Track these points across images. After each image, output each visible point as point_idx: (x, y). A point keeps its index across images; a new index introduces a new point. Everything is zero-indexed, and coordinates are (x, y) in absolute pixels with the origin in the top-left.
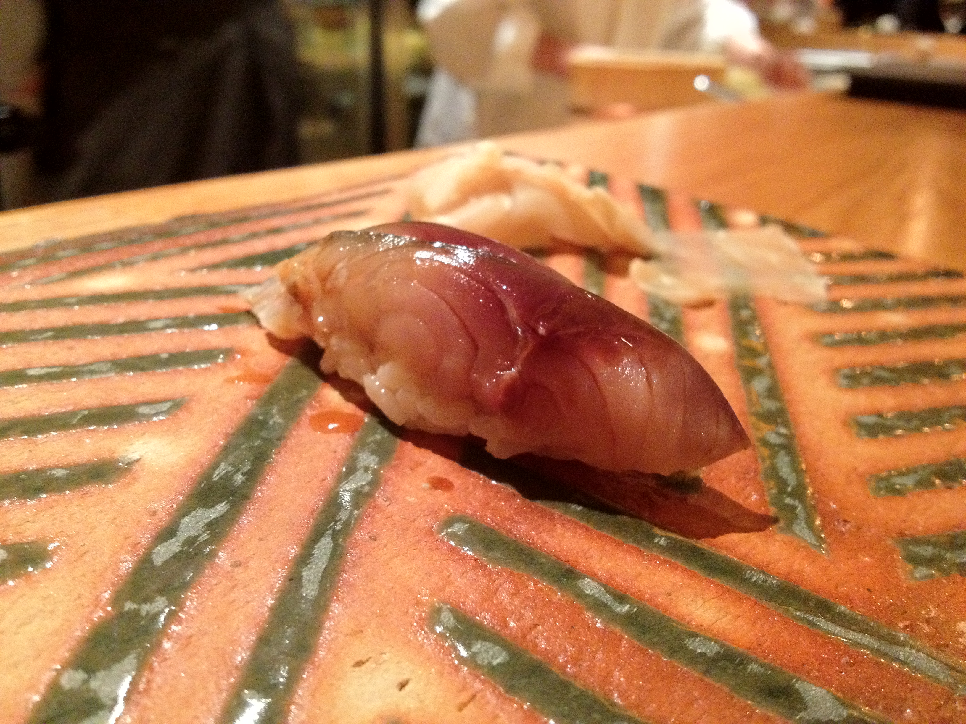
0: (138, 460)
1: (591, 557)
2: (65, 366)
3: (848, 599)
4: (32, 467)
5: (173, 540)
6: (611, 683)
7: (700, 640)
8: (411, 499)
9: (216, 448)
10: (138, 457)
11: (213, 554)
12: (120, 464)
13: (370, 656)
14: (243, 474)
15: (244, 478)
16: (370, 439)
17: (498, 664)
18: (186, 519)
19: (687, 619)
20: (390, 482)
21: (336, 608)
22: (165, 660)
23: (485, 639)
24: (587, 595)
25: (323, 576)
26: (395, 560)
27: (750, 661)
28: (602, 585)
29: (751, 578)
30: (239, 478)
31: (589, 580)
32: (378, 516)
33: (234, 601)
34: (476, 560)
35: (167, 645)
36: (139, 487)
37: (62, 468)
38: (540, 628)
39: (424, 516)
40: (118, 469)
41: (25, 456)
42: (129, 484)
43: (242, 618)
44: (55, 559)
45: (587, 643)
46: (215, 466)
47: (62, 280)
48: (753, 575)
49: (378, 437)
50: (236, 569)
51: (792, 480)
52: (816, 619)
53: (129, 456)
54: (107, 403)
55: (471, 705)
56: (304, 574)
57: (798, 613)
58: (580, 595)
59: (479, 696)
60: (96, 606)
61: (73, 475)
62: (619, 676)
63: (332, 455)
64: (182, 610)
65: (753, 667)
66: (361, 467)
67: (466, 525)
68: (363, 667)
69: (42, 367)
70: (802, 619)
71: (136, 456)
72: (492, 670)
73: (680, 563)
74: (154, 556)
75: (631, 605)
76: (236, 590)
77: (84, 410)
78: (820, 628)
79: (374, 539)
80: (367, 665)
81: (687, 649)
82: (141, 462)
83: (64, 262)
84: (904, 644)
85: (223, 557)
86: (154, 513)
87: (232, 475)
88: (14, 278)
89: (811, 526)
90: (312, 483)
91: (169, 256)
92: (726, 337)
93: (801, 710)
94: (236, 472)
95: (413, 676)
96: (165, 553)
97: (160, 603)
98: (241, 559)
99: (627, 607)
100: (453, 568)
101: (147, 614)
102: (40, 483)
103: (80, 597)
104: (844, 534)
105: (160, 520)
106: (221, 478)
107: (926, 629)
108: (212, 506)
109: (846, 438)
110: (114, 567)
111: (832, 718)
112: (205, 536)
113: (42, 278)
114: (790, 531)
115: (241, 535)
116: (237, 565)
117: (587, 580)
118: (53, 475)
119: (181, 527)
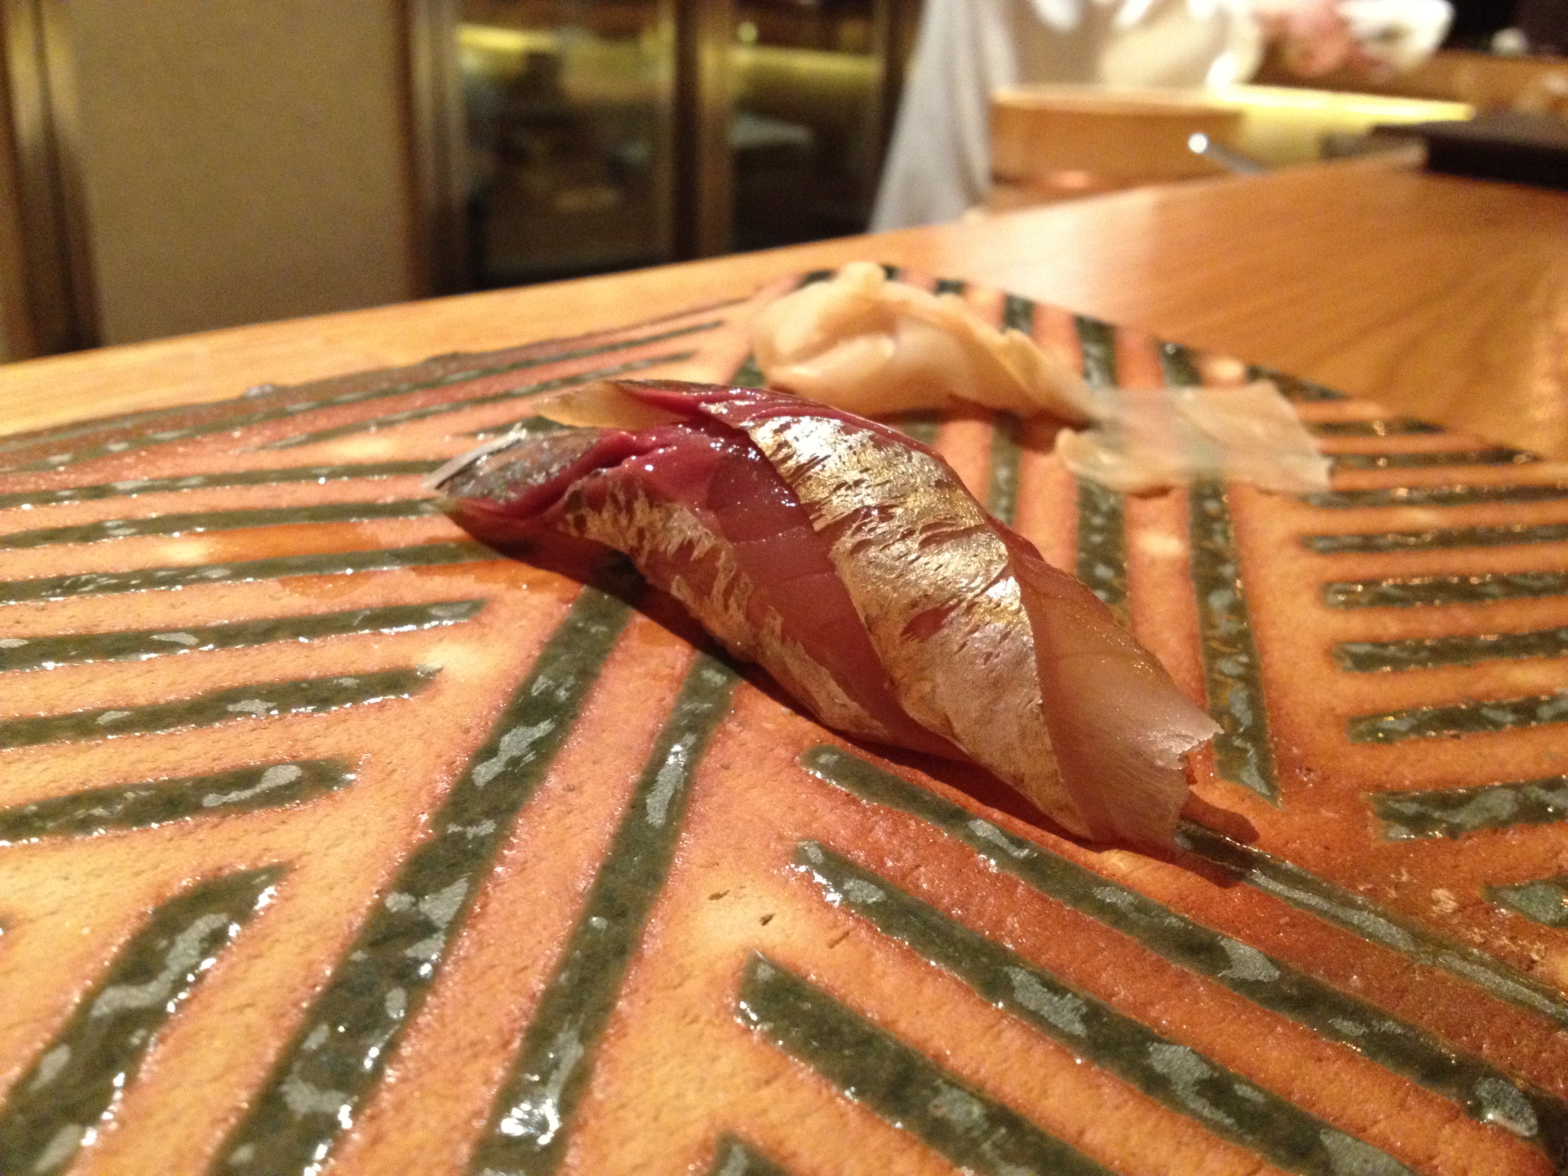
0: (440, 671)
3: (1298, 857)
4: (313, 674)
5: (494, 760)
6: (1002, 929)
7: (1111, 890)
8: (768, 726)
9: (531, 659)
10: (440, 667)
11: (542, 778)
12: (419, 674)
13: (728, 888)
14: (567, 690)
15: (568, 694)
17: (874, 903)
18: (506, 739)
19: (1097, 868)
20: (741, 706)
21: (686, 839)
22: (499, 885)
23: (859, 877)
24: (981, 838)
25: (669, 804)
26: (752, 791)
27: (1169, 914)
28: (998, 828)
30: (562, 694)
31: (983, 821)
32: (730, 743)
33: (570, 827)
34: (847, 795)
35: (499, 869)
36: (444, 701)
37: (350, 677)
38: (922, 869)
39: (784, 745)
40: (416, 679)
41: (302, 661)
42: (433, 697)
43: (581, 844)
45: (976, 887)
46: (532, 680)
50: (570, 794)
51: (1246, 718)
53: (428, 665)
54: (391, 601)
55: (844, 942)
56: (648, 801)
57: (1233, 868)
58: (971, 836)
59: (852, 934)
60: (414, 828)
61: (364, 683)
62: (1012, 922)
63: (670, 671)
64: (513, 833)
65: (1171, 921)
66: (706, 686)
67: (836, 757)
68: (721, 900)
71: (436, 665)
72: (867, 908)
74: (474, 777)
75: (1031, 850)
76: (571, 815)
77: (365, 609)
78: (1259, 885)
79: (726, 768)
80: (725, 897)
81: (1094, 898)
82: (444, 671)
83: (299, 419)
84: (1361, 908)
85: (553, 781)
86: (467, 731)
87: (554, 691)
88: (239, 439)
89: (1264, 774)
90: (649, 703)
91: (437, 413)
92: (1181, 537)
93: (1224, 968)
94: (558, 687)
95: (777, 911)
96: (487, 773)
97: (487, 827)
98: (575, 782)
99: (1026, 852)
100: (820, 803)
101: (475, 837)
102: (326, 694)
103: (394, 818)
104: (1305, 784)
105: (476, 738)
106: (541, 693)
107: (1393, 894)
108: (535, 724)
109: (1326, 671)
110: (428, 787)
111: (1261, 978)
112: (530, 757)
113: (274, 441)
114: (1236, 778)
115: (571, 758)
116: (571, 789)
117: (979, 822)
118: (341, 684)
119: (503, 745)
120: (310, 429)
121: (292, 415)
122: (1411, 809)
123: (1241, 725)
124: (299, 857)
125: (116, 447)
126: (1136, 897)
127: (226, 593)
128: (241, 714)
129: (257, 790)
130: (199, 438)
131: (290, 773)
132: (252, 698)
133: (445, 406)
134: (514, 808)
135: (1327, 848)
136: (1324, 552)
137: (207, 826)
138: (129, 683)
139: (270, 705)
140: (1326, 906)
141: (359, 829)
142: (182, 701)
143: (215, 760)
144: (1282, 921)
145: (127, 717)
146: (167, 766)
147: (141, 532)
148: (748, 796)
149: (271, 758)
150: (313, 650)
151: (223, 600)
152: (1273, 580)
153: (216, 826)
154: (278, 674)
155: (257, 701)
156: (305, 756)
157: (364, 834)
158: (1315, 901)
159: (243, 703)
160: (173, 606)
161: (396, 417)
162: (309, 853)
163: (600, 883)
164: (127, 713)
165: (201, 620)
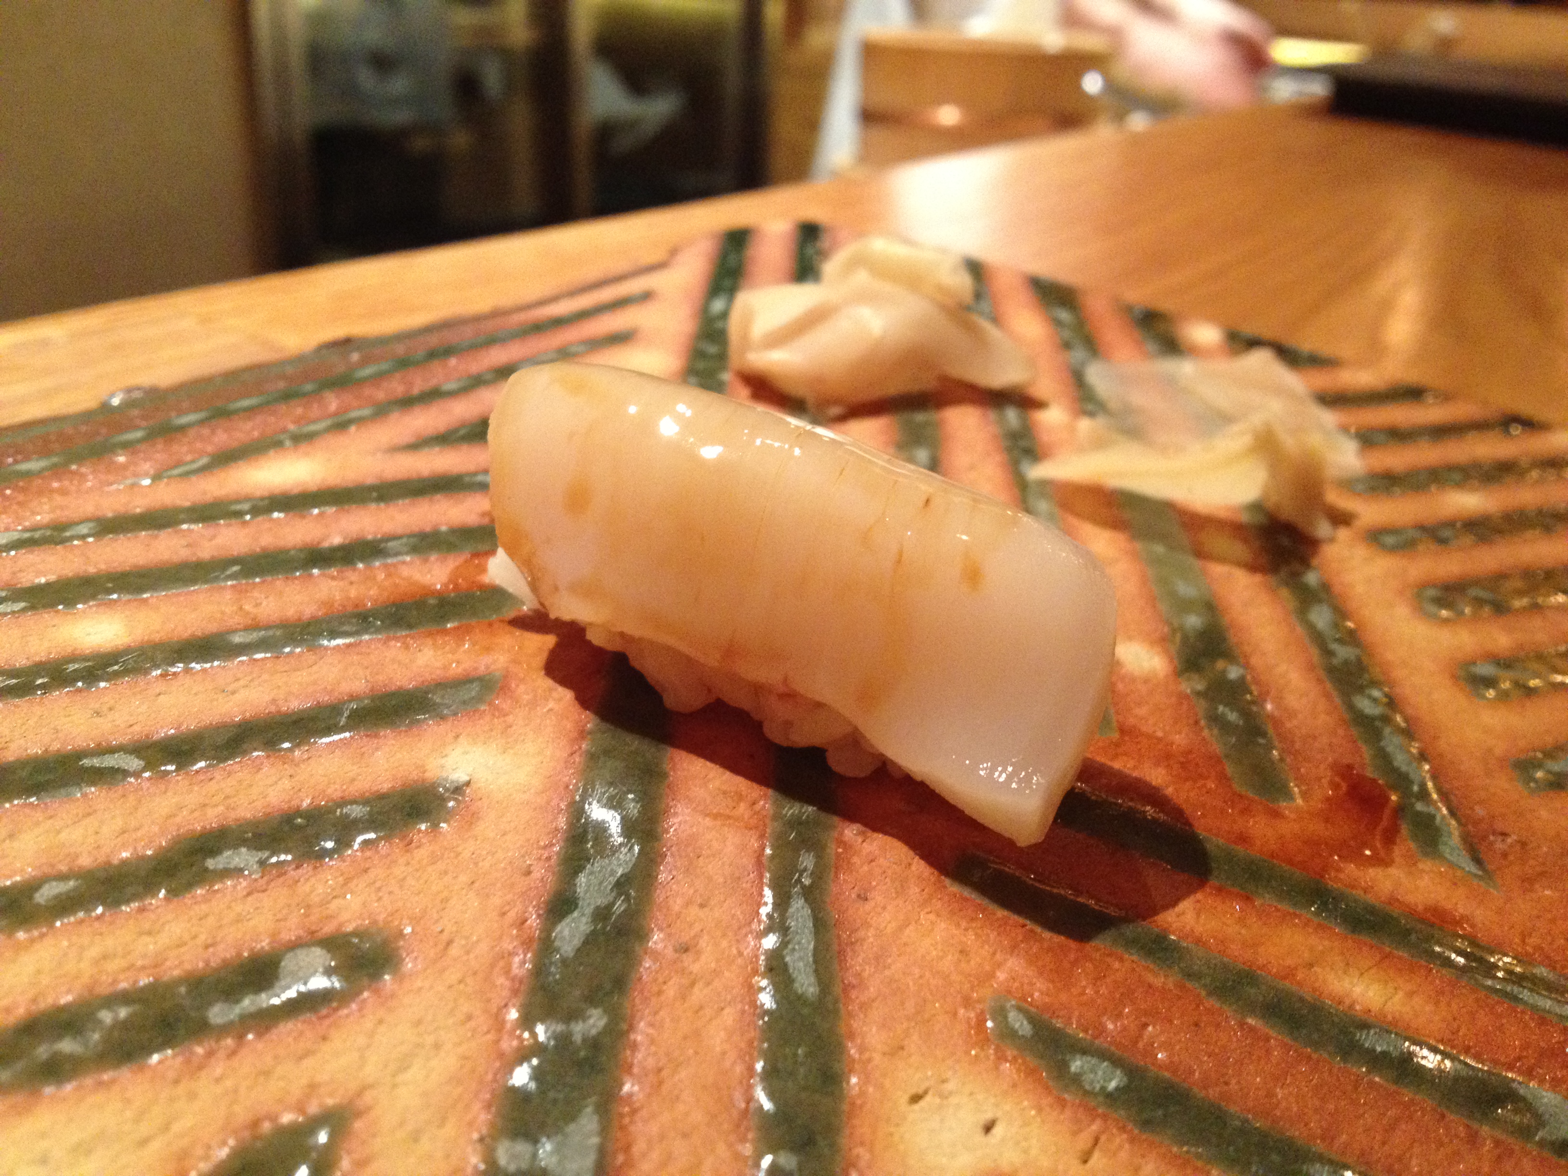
0: (468, 784)
4: (306, 802)
5: (575, 914)
6: (1276, 1108)
7: (1375, 1033)
8: (893, 831)
9: (576, 757)
10: (467, 778)
11: (643, 936)
12: (440, 791)
13: (926, 1084)
17: (1117, 1089)
18: (582, 879)
19: (1347, 1002)
22: (635, 1112)
23: (1084, 1053)
25: (815, 962)
32: (855, 859)
34: (1022, 927)
35: (628, 1086)
36: (486, 828)
37: (355, 802)
38: (1150, 1030)
40: (441, 799)
41: (286, 783)
43: (722, 1033)
47: (209, 469)
50: (685, 957)
51: (1415, 774)
52: (1516, 989)
53: (451, 777)
54: (380, 686)
55: (1097, 1153)
56: (790, 960)
57: (1492, 984)
59: (1103, 1139)
60: (500, 1031)
61: (379, 813)
64: (632, 1026)
68: (922, 1103)
69: (249, 630)
70: (1497, 991)
71: (460, 777)
74: (557, 942)
76: (696, 990)
77: (350, 701)
78: (1528, 1005)
79: (864, 897)
80: (928, 1098)
81: (1362, 1047)
82: (474, 786)
83: (192, 435)
85: (657, 940)
86: (528, 871)
88: (124, 467)
89: (1471, 850)
91: (359, 421)
93: (1539, 1125)
95: (999, 1114)
96: (572, 936)
97: (596, 1020)
98: (685, 937)
100: (995, 941)
101: (585, 1038)
103: (469, 1018)
109: (1464, 701)
110: (502, 963)
112: (619, 906)
113: (170, 467)
115: (671, 902)
116: (683, 949)
118: (347, 816)
119: (580, 890)
120: (210, 449)
121: (182, 429)
123: (1412, 782)
124: (360, 1093)
128: (226, 873)
130: (74, 467)
131: (316, 959)
132: (235, 847)
133: (366, 411)
137: (221, 1054)
138: (63, 836)
141: (430, 1040)
142: (144, 858)
143: (207, 947)
145: (75, 889)
146: (146, 962)
147: (33, 608)
148: (905, 938)
149: (284, 937)
151: (163, 701)
152: (1360, 588)
153: (233, 1053)
154: (259, 804)
155: (244, 850)
156: (328, 929)
157: (437, 1046)
159: (225, 854)
160: (98, 714)
161: (313, 427)
162: (371, 1086)
164: (72, 883)
165: (138, 731)
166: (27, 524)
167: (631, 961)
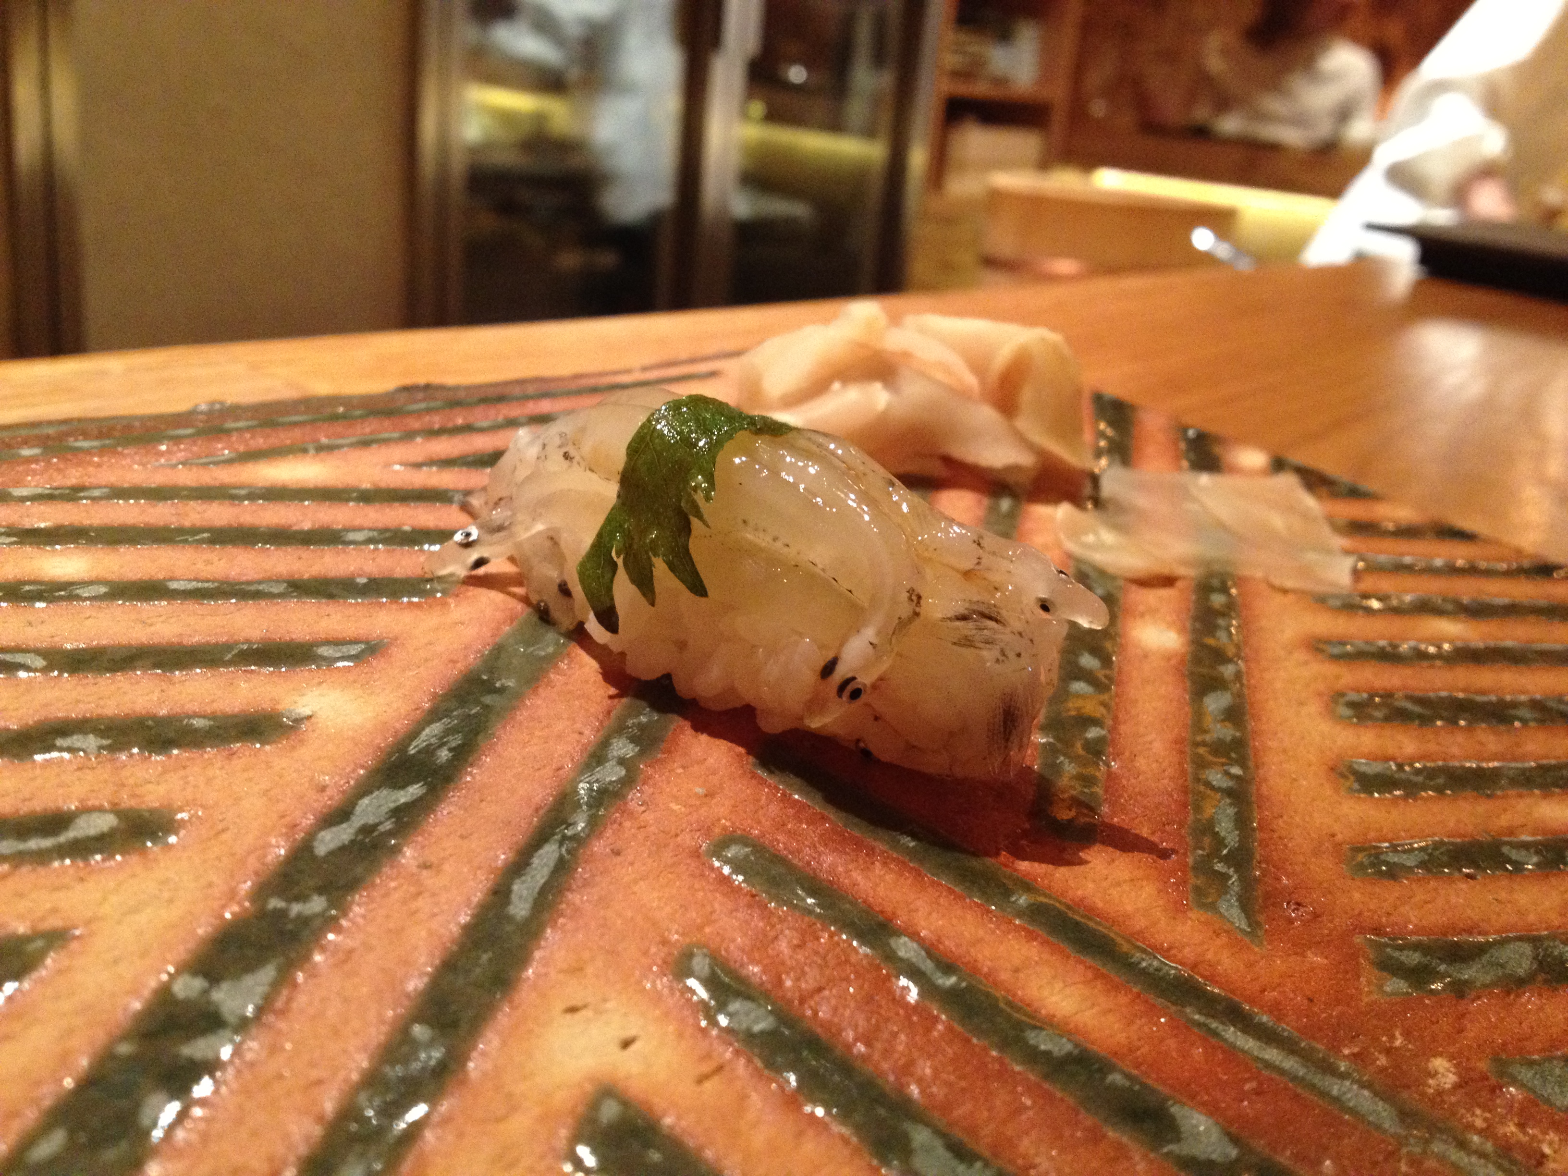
0: (309, 718)
1: (917, 910)
2: (222, 583)
3: (1275, 1009)
4: (163, 712)
5: (344, 825)
6: (910, 1073)
7: (1047, 1035)
8: (675, 807)
9: (418, 712)
10: (309, 713)
11: (396, 850)
12: (285, 719)
13: (589, 1000)
14: (450, 750)
15: (451, 755)
16: (630, 723)
17: (760, 1032)
18: (366, 801)
19: (1036, 1005)
20: (651, 782)
21: (550, 936)
22: (313, 976)
23: (749, 998)
24: (901, 960)
25: (539, 894)
26: (642, 883)
27: (1112, 1068)
28: (923, 947)
29: (1139, 963)
30: (444, 755)
31: (906, 939)
32: (627, 824)
34: (753, 895)
35: (318, 958)
36: (305, 753)
37: (204, 717)
38: (827, 992)
39: (691, 831)
40: (282, 726)
41: (156, 696)
42: (293, 748)
43: (423, 933)
44: (182, 833)
45: (887, 1019)
46: (414, 734)
47: (229, 462)
48: (1143, 960)
49: (644, 719)
50: (425, 873)
51: (1232, 839)
52: (1221, 1027)
53: (297, 711)
54: (276, 637)
55: (715, 1078)
56: (515, 887)
57: (1197, 1017)
58: (890, 957)
59: (727, 1068)
60: (231, 898)
61: (218, 727)
62: (921, 1065)
63: (576, 736)
64: (345, 914)
65: (1116, 1078)
66: (614, 757)
67: (748, 849)
68: (577, 1015)
69: (190, 580)
70: (1199, 1025)
71: (307, 711)
72: (749, 1038)
73: (1040, 933)
74: (316, 844)
75: (959, 978)
76: (420, 899)
77: (243, 644)
78: (1226, 1040)
79: (617, 853)
80: (583, 1013)
81: (1026, 1043)
82: (313, 720)
83: (234, 437)
84: (1343, 1076)
85: (409, 855)
86: (323, 789)
87: (435, 750)
88: (161, 453)
89: (1245, 905)
90: (543, 772)
91: (386, 441)
92: (1182, 630)
93: (1170, 1142)
94: (441, 745)
95: (642, 1033)
96: (332, 840)
97: (317, 904)
98: (433, 859)
99: (953, 980)
100: (719, 903)
101: (299, 916)
102: (172, 735)
103: (210, 885)
104: (1291, 921)
105: (330, 799)
106: (419, 752)
107: (1382, 1061)
108: (403, 787)
109: (1328, 791)
110: (260, 852)
111: (1214, 1157)
112: (388, 826)
113: (200, 457)
114: (1212, 907)
115: (437, 829)
116: (426, 866)
117: (904, 939)
118: (192, 725)
119: (358, 809)
120: (242, 448)
121: (228, 432)
122: (1413, 958)
123: (1226, 847)
124: (88, 922)
125: (26, 452)
126: (1076, 1046)
127: (94, 614)
128: (68, 749)
129: (62, 839)
130: (120, 449)
131: (105, 822)
132: (85, 733)
133: (395, 435)
134: (353, 885)
135: (1311, 1000)
136: (1337, 658)
139: (105, 742)
140: (1301, 1072)
141: (166, 895)
142: (7, 730)
143: (25, 800)
144: (1247, 1087)
147: (21, 543)
148: (636, 889)
149: (90, 803)
150: (174, 684)
151: (88, 623)
152: (1278, 685)
154: (124, 708)
155: (91, 736)
156: (127, 802)
157: (171, 901)
158: (1290, 1063)
159: (75, 737)
160: (29, 624)
161: (340, 441)
162: (101, 920)
163: (436, 981)
165: (57, 641)
166: (55, 484)
167: (374, 867)
